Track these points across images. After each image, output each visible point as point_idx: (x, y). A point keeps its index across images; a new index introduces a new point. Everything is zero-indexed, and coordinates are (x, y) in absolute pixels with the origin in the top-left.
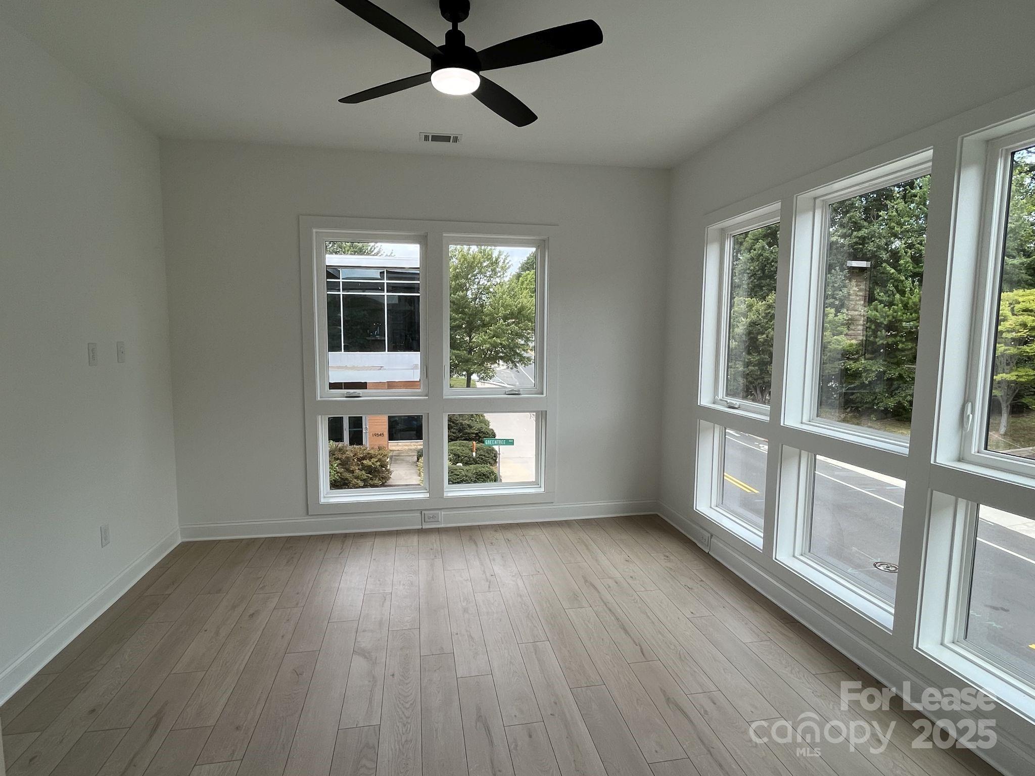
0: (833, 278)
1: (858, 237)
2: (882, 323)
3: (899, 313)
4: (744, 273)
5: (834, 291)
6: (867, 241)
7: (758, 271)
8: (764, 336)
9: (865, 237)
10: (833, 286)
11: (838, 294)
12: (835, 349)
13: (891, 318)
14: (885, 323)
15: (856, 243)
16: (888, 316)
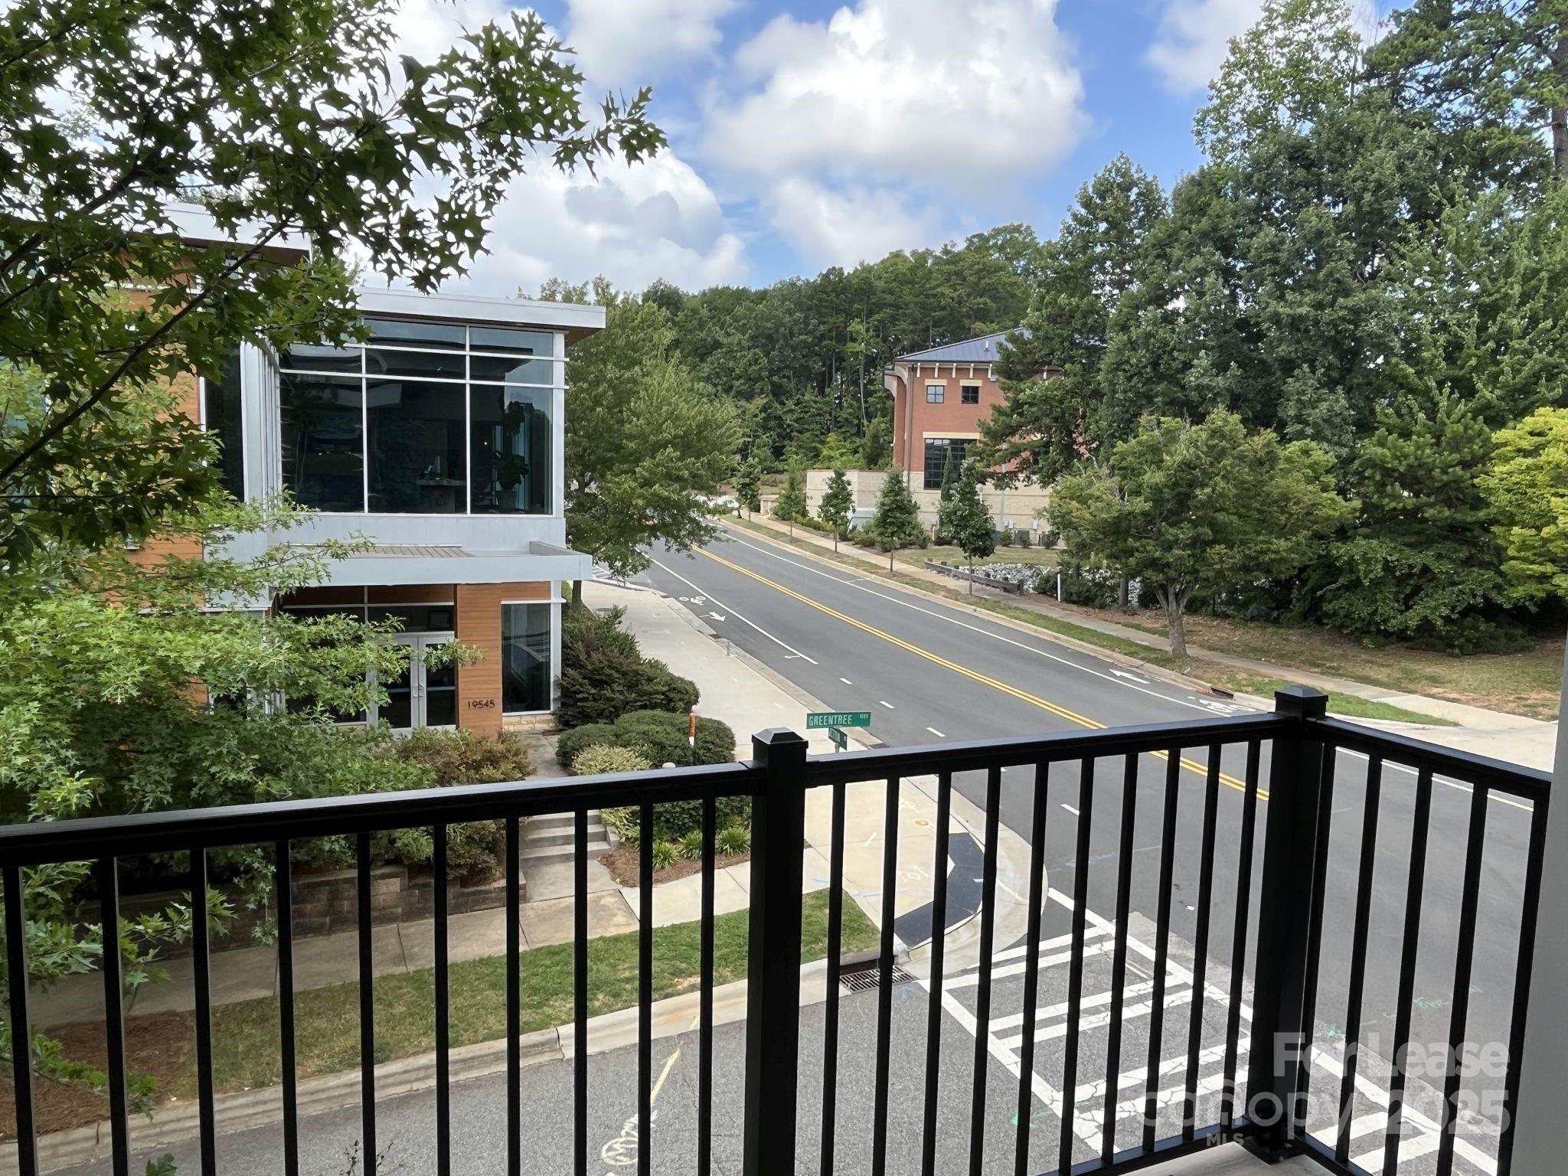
0: (1297, 384)
1: (1346, 308)
2: (1394, 470)
3: (1428, 451)
4: (1117, 369)
5: (1300, 410)
6: (1363, 316)
7: (1145, 367)
8: (1208, 490)
9: (1361, 308)
10: (1299, 401)
11: (1309, 415)
12: (1328, 518)
13: (1412, 459)
14: (1402, 469)
15: (1343, 319)
16: (1406, 456)
